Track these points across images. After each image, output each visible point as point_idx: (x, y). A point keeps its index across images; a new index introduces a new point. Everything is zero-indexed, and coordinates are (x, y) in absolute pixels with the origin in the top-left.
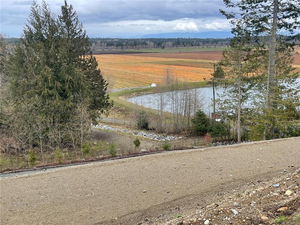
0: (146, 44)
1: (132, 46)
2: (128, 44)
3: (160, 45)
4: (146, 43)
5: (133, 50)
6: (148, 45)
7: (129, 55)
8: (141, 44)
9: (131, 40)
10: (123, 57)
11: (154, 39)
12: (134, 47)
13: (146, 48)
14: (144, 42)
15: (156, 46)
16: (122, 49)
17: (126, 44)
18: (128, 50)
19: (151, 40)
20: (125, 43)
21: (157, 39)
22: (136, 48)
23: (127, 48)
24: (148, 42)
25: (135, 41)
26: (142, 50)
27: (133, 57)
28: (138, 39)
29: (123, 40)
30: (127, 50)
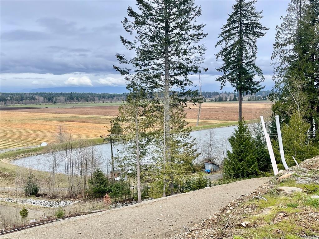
0: (34, 99)
1: (17, 100)
2: (12, 99)
3: (51, 100)
4: (34, 98)
5: (19, 106)
6: (36, 99)
7: (14, 111)
8: (28, 99)
9: (17, 94)
10: (7, 114)
11: (44, 93)
12: (21, 102)
13: (35, 103)
14: (32, 97)
15: (46, 101)
16: (5, 104)
17: (11, 99)
18: (12, 106)
19: (40, 94)
20: (9, 98)
21: (47, 94)
22: (22, 103)
23: (12, 103)
24: (37, 97)
25: (21, 96)
26: (30, 105)
27: (19, 113)
28: (25, 94)
29: (7, 95)
30: (11, 106)
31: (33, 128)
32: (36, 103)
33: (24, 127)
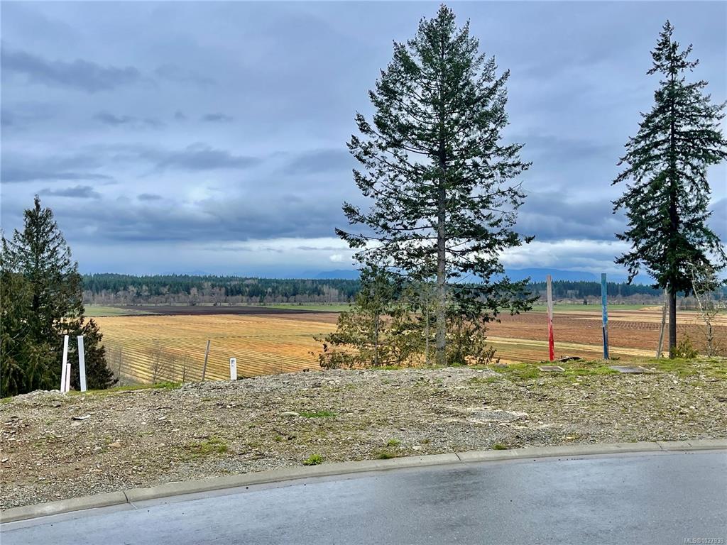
0: (319, 293)
1: (286, 295)
2: (277, 292)
3: (352, 296)
4: (320, 290)
5: (288, 306)
6: (324, 294)
7: (277, 317)
8: (307, 292)
9: (287, 282)
10: (258, 322)
11: (342, 281)
12: (292, 298)
13: (319, 301)
14: (316, 288)
15: (343, 297)
16: (260, 302)
17: (274, 292)
18: (275, 305)
19: (333, 284)
20: (270, 290)
21: (347, 282)
22: (295, 301)
23: (274, 301)
24: (325, 289)
25: (294, 286)
26: (310, 305)
27: (281, 322)
28: (304, 281)
29: (267, 282)
30: (273, 306)
31: (297, 354)
32: (323, 302)
33: (280, 350)
